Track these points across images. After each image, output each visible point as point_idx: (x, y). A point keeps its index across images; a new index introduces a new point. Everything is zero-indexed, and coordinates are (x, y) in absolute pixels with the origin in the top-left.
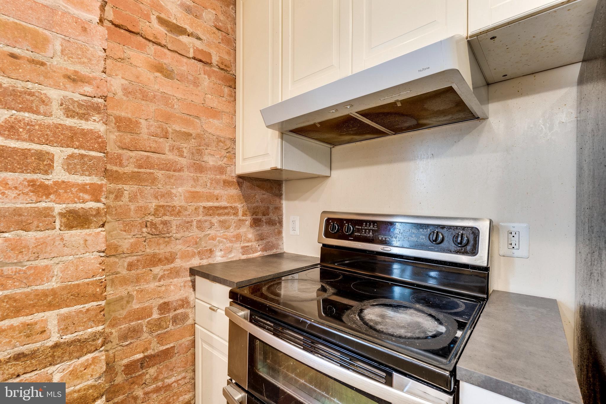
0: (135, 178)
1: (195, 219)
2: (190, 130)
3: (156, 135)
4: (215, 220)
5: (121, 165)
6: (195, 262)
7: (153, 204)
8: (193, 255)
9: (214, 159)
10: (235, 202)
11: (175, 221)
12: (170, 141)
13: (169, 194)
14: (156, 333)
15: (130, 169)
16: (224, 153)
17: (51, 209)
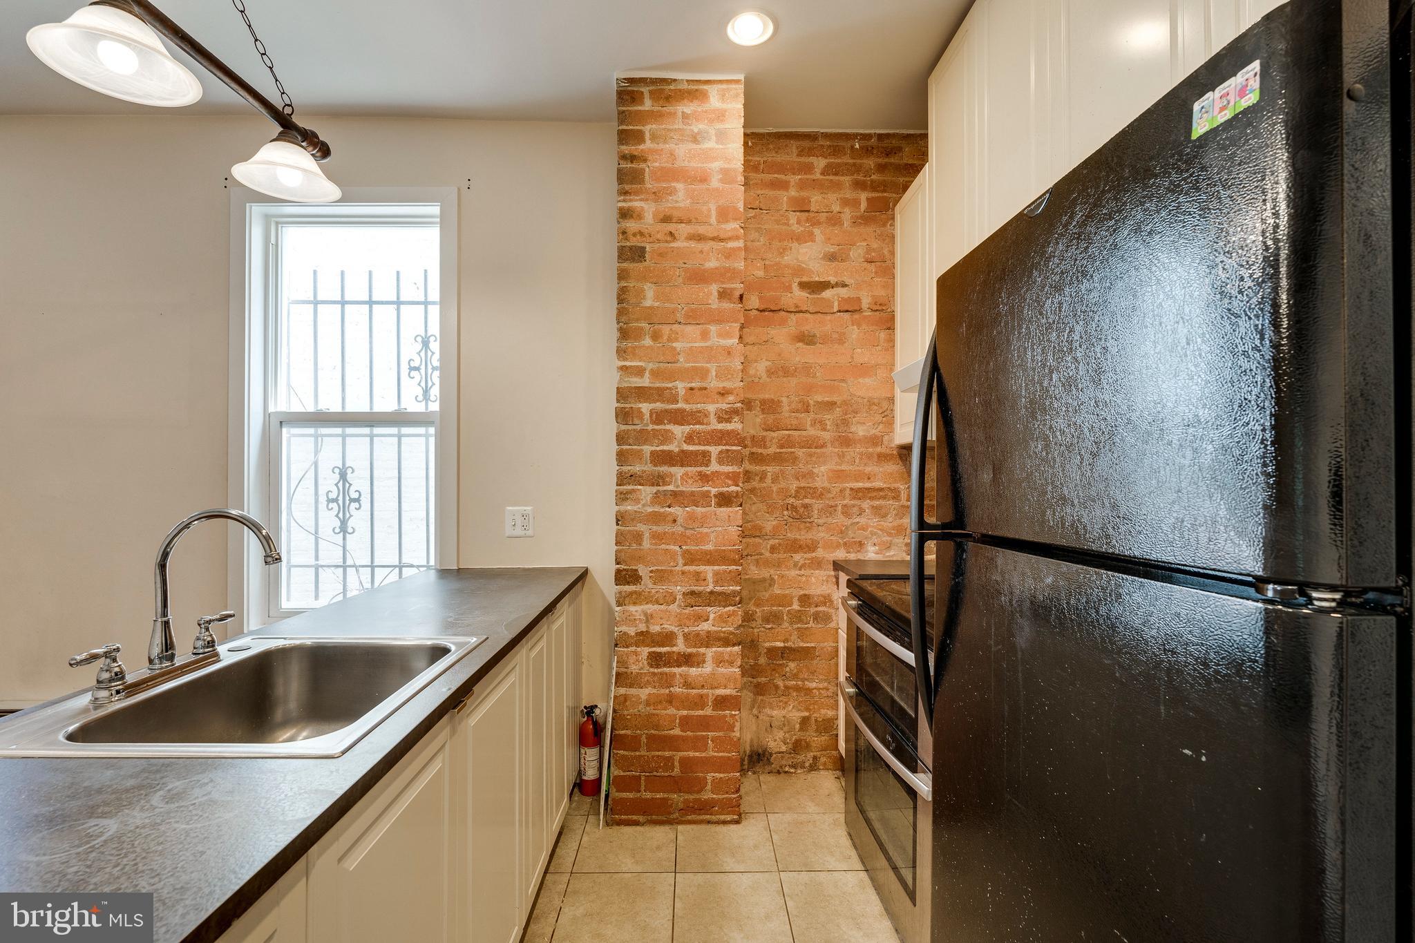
0: (778, 459)
1: (840, 503)
2: (835, 398)
3: (797, 411)
4: (866, 504)
5: (765, 447)
6: (840, 555)
7: (794, 485)
8: (838, 546)
9: (865, 428)
10: (895, 481)
11: (817, 505)
12: (812, 415)
13: (810, 475)
14: (796, 626)
15: (773, 449)
16: (878, 418)
17: (709, 492)
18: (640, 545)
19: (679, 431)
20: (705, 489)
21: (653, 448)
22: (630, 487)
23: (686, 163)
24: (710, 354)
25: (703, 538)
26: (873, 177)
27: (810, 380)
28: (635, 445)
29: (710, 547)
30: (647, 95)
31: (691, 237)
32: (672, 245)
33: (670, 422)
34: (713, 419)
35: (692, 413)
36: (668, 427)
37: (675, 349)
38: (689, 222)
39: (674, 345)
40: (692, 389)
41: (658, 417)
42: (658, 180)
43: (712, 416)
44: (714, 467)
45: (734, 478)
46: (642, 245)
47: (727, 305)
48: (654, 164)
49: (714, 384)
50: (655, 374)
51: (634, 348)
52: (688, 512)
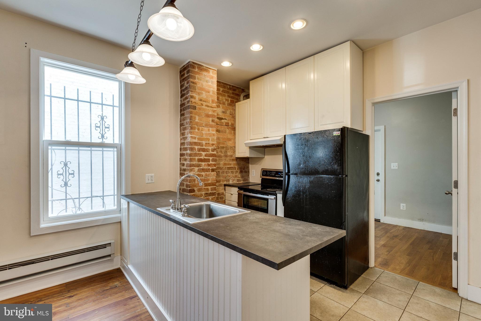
2: (224, 146)
6: (225, 183)
8: (225, 181)
11: (221, 171)
13: (219, 164)
18: (195, 182)
19: (204, 153)
20: (209, 168)
21: (198, 158)
22: (193, 168)
23: (205, 87)
24: (210, 135)
25: (208, 180)
26: (231, 95)
27: (219, 141)
28: (194, 157)
29: (210, 182)
30: (196, 67)
31: (206, 106)
32: (202, 107)
33: (202, 151)
34: (211, 151)
35: (206, 149)
36: (201, 152)
37: (203, 133)
38: (206, 102)
39: (203, 132)
40: (206, 143)
41: (199, 150)
42: (199, 90)
43: (210, 150)
44: (211, 162)
45: (215, 165)
46: (196, 105)
47: (213, 124)
48: (198, 85)
49: (211, 142)
50: (199, 139)
51: (194, 132)
52: (205, 174)
